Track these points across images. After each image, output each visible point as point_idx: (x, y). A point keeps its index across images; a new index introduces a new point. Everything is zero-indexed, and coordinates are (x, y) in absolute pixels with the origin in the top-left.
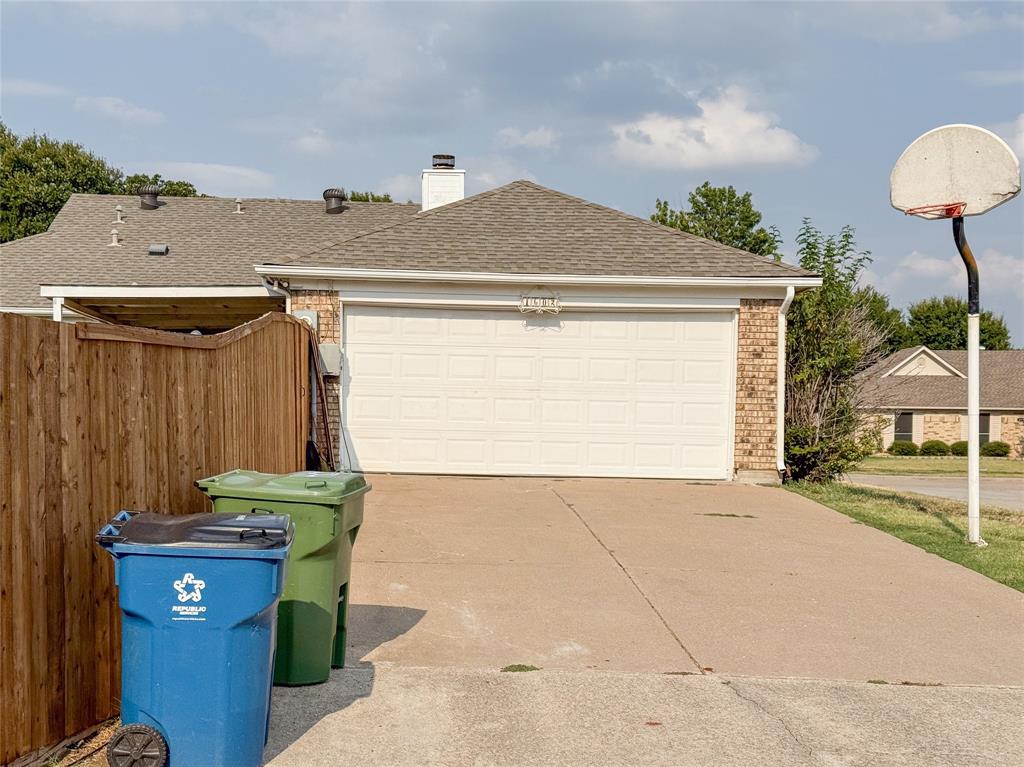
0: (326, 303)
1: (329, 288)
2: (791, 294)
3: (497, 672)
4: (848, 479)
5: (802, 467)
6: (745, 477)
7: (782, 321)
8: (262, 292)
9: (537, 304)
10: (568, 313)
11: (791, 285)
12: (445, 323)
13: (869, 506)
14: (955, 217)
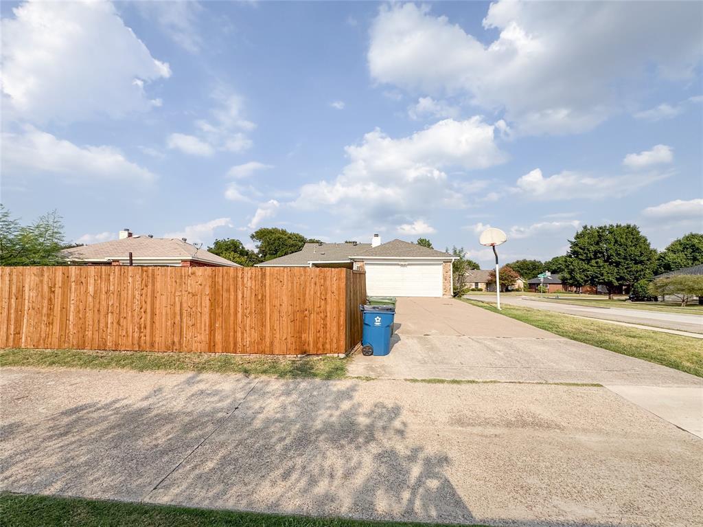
0: (362, 263)
1: (362, 260)
2: (453, 260)
3: (422, 336)
4: (465, 297)
5: (457, 294)
6: (445, 297)
7: (452, 266)
8: (349, 261)
9: (402, 263)
10: (409, 265)
11: (453, 258)
12: (384, 267)
13: (473, 302)
14: (493, 246)
